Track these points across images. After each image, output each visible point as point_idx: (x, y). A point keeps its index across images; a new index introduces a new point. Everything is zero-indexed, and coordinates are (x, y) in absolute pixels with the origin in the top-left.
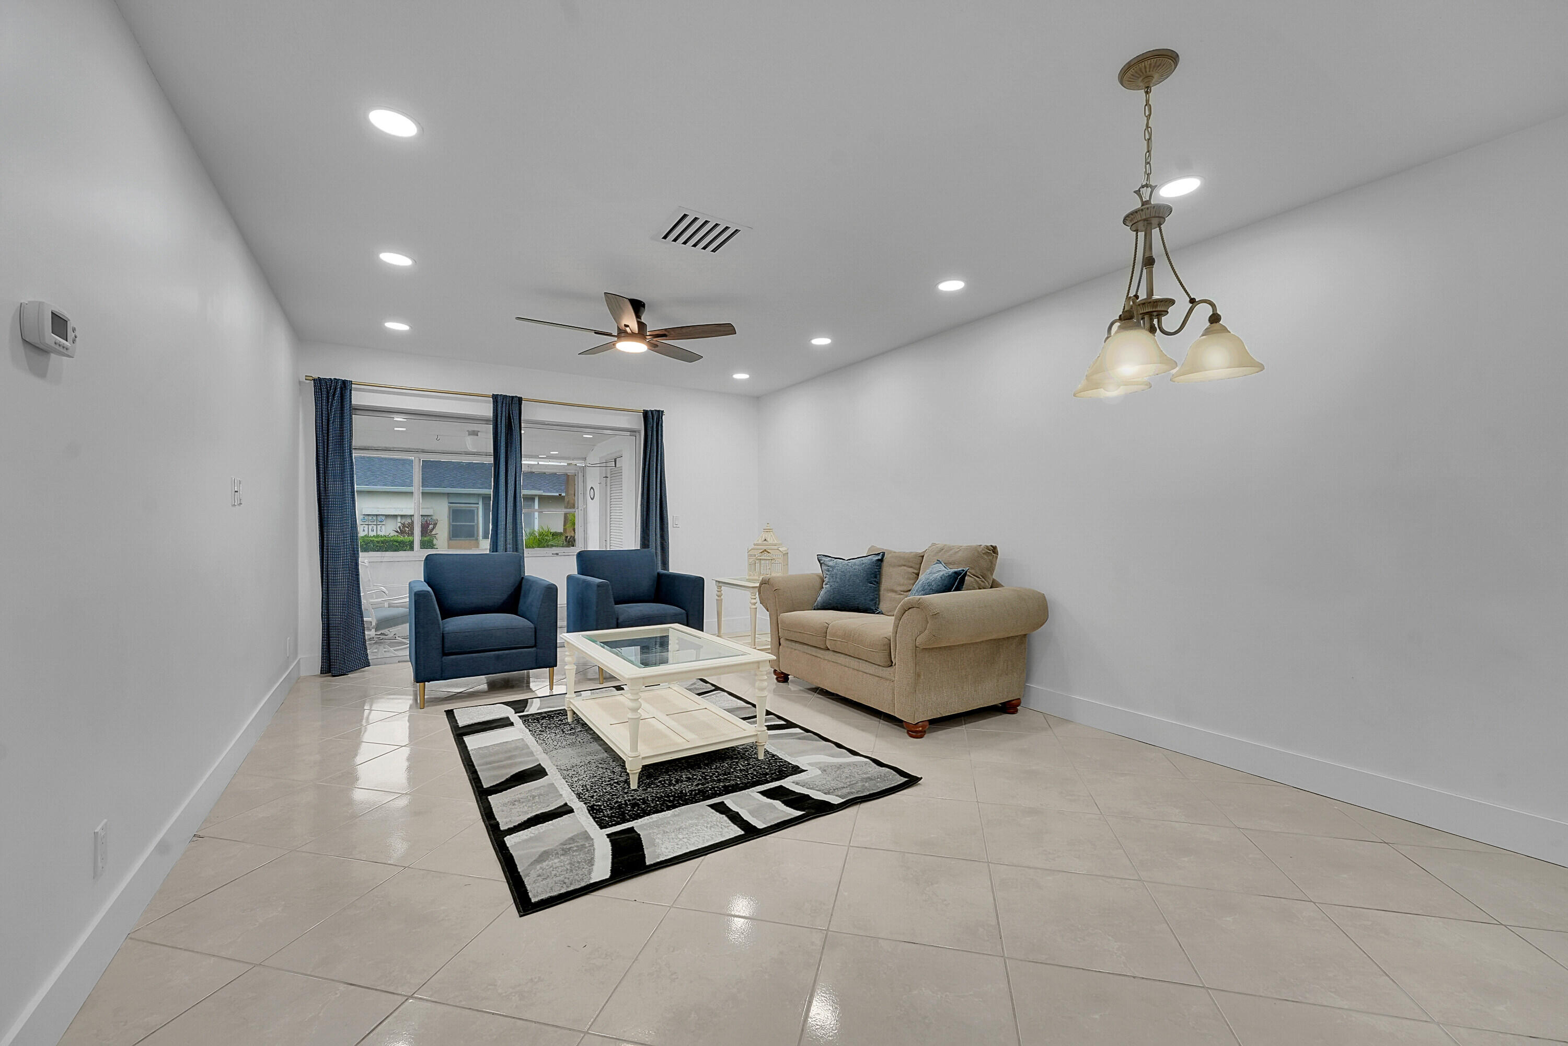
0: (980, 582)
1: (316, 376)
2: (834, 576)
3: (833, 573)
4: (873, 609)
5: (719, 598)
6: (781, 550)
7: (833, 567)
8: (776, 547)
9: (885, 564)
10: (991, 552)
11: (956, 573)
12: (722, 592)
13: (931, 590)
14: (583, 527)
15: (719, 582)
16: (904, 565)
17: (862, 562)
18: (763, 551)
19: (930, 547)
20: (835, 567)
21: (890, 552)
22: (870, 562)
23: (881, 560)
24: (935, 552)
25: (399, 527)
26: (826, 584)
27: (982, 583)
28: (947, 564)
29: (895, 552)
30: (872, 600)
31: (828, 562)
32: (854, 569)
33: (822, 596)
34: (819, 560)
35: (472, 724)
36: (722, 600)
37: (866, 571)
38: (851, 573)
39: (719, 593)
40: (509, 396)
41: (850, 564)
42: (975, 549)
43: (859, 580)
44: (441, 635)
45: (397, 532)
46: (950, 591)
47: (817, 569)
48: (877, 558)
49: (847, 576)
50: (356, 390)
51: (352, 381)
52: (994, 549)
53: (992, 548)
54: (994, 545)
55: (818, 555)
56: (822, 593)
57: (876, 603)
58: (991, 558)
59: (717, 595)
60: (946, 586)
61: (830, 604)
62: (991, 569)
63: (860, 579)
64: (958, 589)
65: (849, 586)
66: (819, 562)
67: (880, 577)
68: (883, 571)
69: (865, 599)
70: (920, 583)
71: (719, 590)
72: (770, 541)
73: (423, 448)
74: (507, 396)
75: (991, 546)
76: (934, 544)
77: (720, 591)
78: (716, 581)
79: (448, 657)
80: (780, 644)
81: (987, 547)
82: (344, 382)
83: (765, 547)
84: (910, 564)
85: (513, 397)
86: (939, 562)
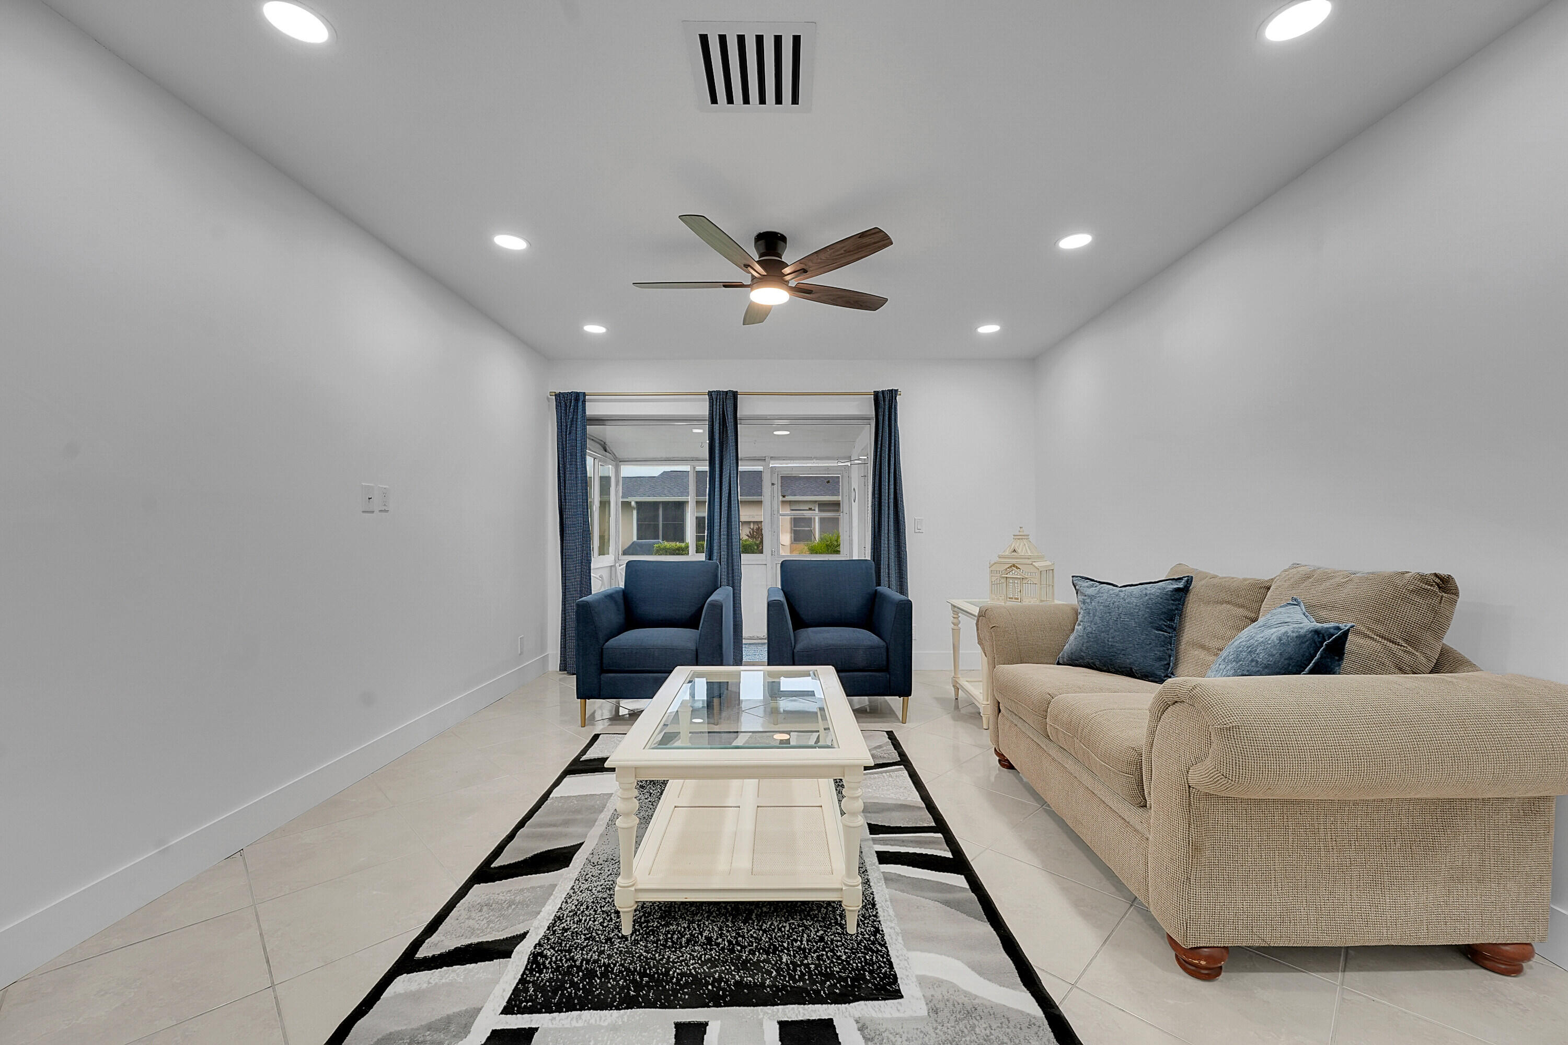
0: (1401, 653)
1: (557, 392)
2: (1091, 612)
3: (1090, 607)
4: (1160, 675)
5: (955, 627)
6: (1036, 565)
7: (1092, 597)
8: (1029, 561)
9: (1191, 597)
10: (1436, 589)
11: (1317, 632)
12: (959, 619)
13: (1253, 664)
14: (848, 532)
15: (955, 606)
16: (1228, 603)
17: (1144, 592)
18: (1011, 567)
19: (1286, 571)
20: (1095, 598)
21: (1205, 576)
22: (1160, 593)
23: (1185, 590)
24: (1292, 580)
25: (750, 532)
26: (1079, 625)
27: (1407, 658)
28: (1311, 609)
29: (1214, 577)
30: (1160, 659)
31: (1085, 589)
32: (1128, 603)
33: (1071, 644)
34: (1074, 584)
35: (595, 759)
36: (959, 629)
37: (1151, 608)
38: (1120, 609)
39: (955, 621)
40: (723, 391)
41: (1122, 595)
42: (1391, 580)
43: (1136, 623)
44: (600, 650)
45: (749, 537)
46: (1298, 672)
47: (1072, 599)
48: (1176, 586)
49: (1112, 614)
50: (591, 401)
51: (584, 393)
52: (1445, 584)
53: (1437, 580)
54: (1443, 572)
55: (1073, 577)
56: (1072, 638)
57: (1169, 664)
58: (1436, 601)
59: (953, 623)
60: (1290, 658)
61: (1082, 658)
62: (1438, 624)
63: (1136, 620)
64: (1320, 669)
65: (1115, 631)
66: (1075, 587)
67: (1180, 621)
68: (1189, 609)
69: (1145, 657)
70: (1236, 644)
71: (955, 616)
72: (1021, 551)
73: (697, 456)
74: (720, 391)
75: (1436, 575)
76: (1296, 566)
77: (958, 618)
78: (952, 605)
79: (607, 675)
80: (1000, 711)
81: (1423, 578)
82: (577, 394)
83: (1013, 561)
84: (1240, 601)
85: (727, 392)
86: (1296, 602)
